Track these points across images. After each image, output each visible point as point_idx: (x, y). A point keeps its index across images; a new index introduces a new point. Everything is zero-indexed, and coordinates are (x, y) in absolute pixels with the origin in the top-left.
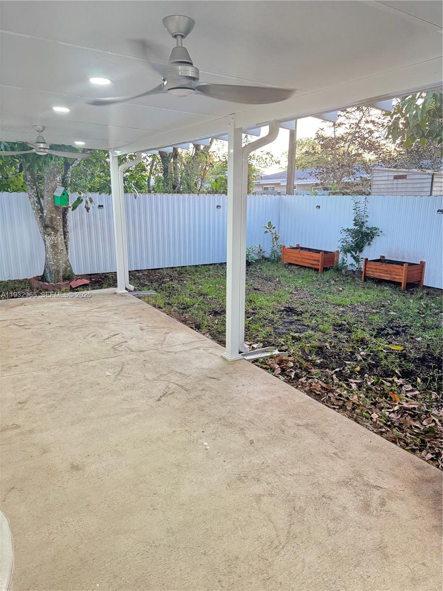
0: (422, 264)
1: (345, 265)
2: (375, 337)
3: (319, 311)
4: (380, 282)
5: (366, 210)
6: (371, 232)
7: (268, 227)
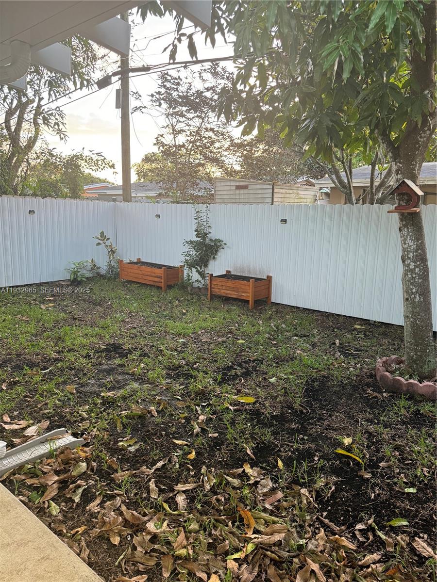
0: (269, 279)
1: (191, 281)
2: (220, 384)
3: (153, 346)
4: (227, 300)
5: (208, 220)
6: (214, 244)
7: (100, 238)
